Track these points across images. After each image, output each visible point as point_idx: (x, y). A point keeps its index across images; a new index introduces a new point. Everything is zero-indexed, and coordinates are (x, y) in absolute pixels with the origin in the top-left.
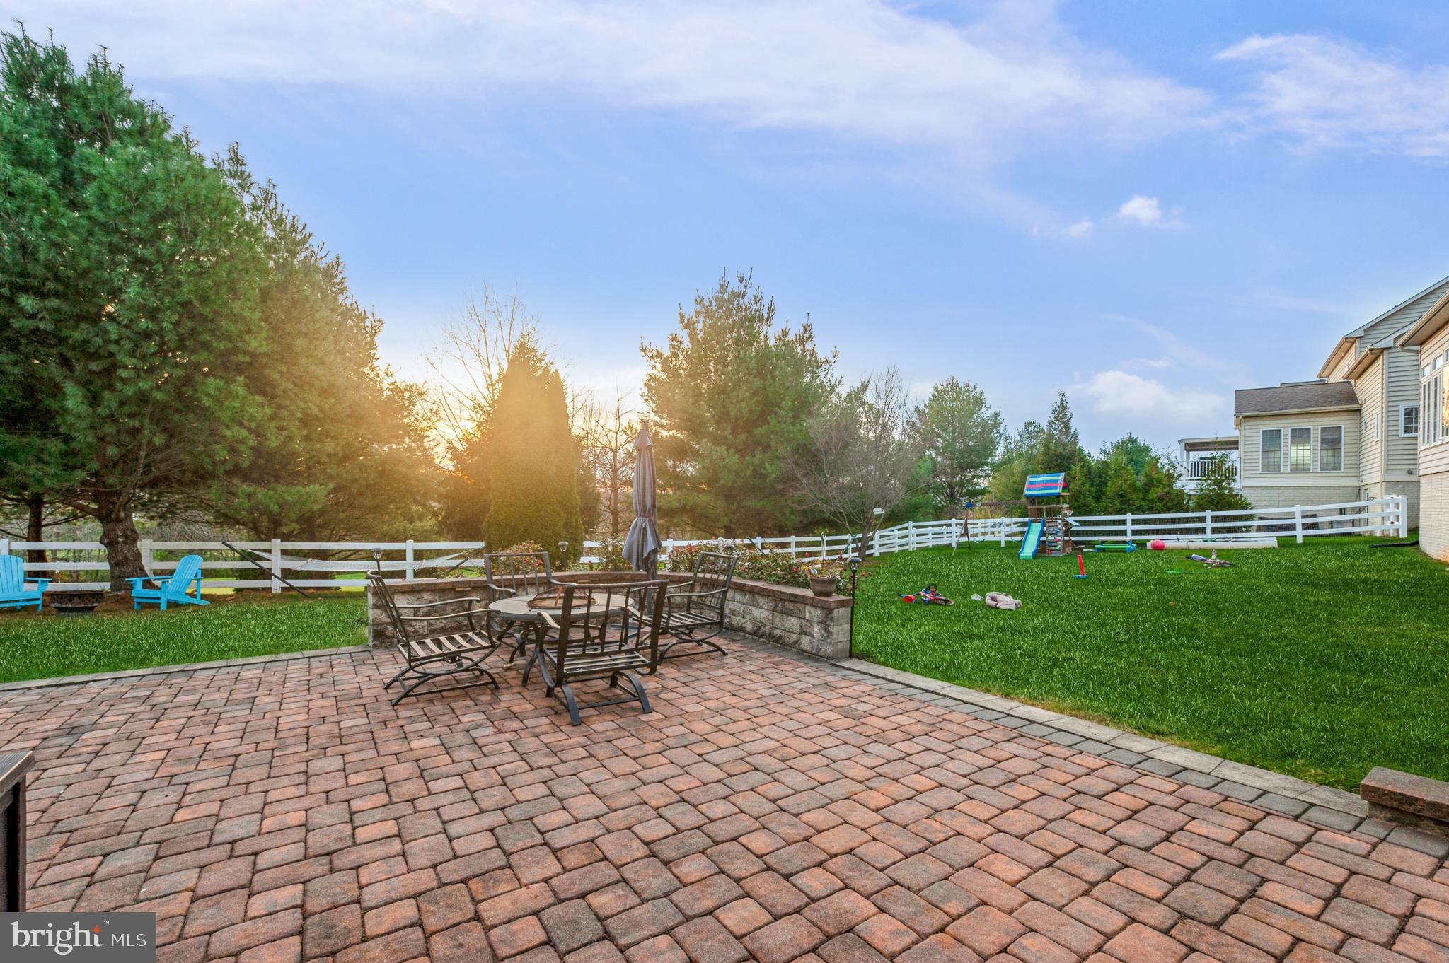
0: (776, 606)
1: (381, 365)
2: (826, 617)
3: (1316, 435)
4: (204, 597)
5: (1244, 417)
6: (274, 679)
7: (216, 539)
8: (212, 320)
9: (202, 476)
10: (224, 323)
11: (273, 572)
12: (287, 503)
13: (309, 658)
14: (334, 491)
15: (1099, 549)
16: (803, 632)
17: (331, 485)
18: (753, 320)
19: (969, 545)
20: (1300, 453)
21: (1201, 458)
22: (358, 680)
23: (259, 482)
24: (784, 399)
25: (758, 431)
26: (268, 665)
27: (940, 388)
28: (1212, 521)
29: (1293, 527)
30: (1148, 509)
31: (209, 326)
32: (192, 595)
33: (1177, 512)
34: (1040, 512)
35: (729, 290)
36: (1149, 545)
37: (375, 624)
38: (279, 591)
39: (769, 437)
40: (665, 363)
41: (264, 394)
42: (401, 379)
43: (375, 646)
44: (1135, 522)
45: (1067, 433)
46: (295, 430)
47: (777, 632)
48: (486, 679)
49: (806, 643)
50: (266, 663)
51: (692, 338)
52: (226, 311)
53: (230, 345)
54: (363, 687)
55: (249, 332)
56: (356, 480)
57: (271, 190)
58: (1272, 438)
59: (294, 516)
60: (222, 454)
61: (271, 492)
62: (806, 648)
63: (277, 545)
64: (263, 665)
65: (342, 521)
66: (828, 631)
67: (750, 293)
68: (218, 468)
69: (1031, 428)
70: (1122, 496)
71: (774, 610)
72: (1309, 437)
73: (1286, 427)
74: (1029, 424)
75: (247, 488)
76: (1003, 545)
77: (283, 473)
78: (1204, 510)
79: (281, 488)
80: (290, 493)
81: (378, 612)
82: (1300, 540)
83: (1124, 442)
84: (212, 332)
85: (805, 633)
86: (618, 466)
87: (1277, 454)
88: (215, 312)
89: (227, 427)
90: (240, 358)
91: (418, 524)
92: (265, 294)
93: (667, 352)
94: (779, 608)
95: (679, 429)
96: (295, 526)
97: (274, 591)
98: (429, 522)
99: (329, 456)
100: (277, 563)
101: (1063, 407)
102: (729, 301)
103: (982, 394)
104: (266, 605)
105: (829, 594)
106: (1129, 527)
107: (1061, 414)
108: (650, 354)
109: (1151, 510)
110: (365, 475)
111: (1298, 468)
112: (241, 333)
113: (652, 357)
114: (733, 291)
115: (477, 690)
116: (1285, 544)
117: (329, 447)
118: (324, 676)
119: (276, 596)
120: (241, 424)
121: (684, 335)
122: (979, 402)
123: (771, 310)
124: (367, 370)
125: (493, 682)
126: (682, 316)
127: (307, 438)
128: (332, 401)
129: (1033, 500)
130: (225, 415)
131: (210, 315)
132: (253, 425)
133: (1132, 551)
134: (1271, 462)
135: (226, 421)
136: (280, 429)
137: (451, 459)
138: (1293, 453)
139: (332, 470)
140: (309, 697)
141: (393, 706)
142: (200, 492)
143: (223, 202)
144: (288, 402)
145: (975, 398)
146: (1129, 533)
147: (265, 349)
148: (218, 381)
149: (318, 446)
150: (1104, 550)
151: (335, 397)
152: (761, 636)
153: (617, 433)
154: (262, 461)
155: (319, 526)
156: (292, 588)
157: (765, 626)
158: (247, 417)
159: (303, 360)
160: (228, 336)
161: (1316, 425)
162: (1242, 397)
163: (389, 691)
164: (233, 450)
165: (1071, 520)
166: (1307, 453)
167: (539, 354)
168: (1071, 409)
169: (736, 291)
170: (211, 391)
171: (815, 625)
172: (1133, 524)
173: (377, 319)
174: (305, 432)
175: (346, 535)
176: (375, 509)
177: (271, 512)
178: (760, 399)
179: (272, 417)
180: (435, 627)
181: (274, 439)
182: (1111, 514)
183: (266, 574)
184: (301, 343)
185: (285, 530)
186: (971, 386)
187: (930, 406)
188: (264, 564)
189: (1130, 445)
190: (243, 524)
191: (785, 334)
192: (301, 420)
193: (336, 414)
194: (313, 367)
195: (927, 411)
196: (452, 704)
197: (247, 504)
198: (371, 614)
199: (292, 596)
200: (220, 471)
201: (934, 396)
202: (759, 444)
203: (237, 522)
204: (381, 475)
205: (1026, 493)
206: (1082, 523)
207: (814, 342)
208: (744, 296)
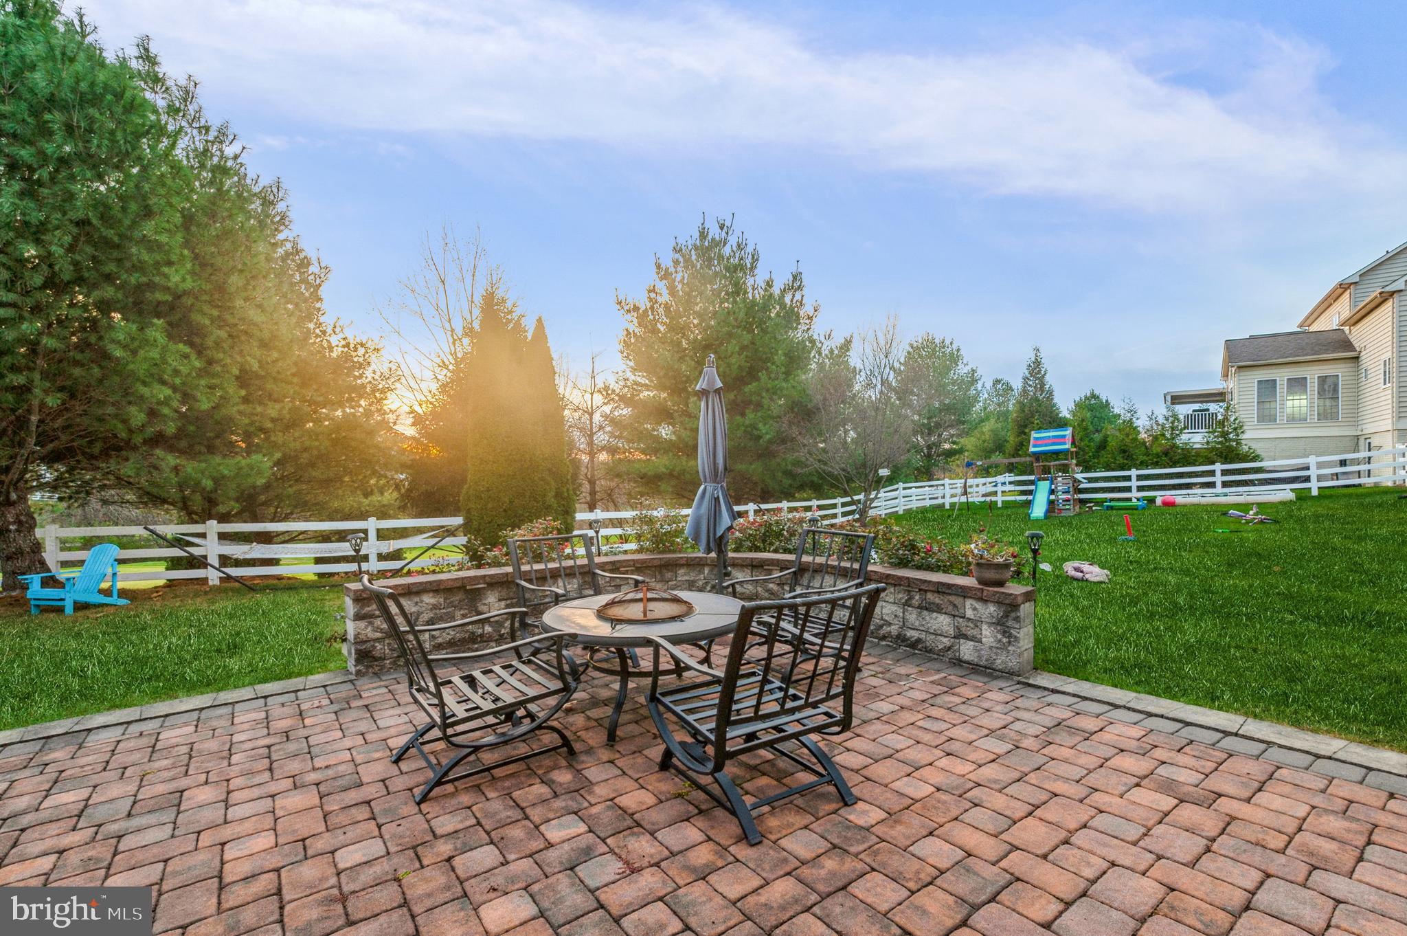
0: (911, 598)
1: (327, 320)
2: (1006, 616)
3: (1313, 385)
4: (123, 593)
5: (1239, 367)
6: (213, 745)
7: (135, 522)
8: (118, 247)
9: (115, 447)
10: (134, 250)
11: (209, 561)
12: (224, 477)
13: (265, 697)
14: (278, 463)
15: (1108, 507)
16: (960, 635)
17: (278, 455)
18: (738, 270)
19: (968, 506)
20: (1297, 403)
21: (1194, 411)
22: (348, 743)
23: (189, 453)
24: (777, 354)
25: (747, 389)
26: (204, 715)
27: (915, 345)
28: (1222, 475)
29: (1307, 479)
30: (1152, 464)
31: (115, 254)
32: (107, 593)
33: (1184, 466)
34: (1046, 470)
35: (710, 237)
36: (1159, 501)
37: (358, 641)
38: (217, 582)
39: (759, 395)
40: (642, 318)
41: (191, 344)
42: (352, 335)
43: (359, 674)
44: (1139, 478)
45: (1042, 389)
46: (231, 391)
47: (910, 633)
48: (549, 739)
49: (966, 650)
50: (201, 709)
51: (672, 291)
52: (137, 234)
53: (144, 279)
54: (359, 759)
55: (170, 263)
56: (306, 450)
57: (192, 88)
58: (1268, 388)
59: (233, 494)
60: (137, 416)
61: (204, 465)
62: (967, 657)
63: (213, 527)
64: (195, 715)
65: (289, 497)
66: (1010, 636)
67: (732, 241)
68: (134, 436)
69: (999, 386)
70: (1124, 451)
71: (907, 604)
72: (1306, 386)
73: (1281, 376)
74: (997, 382)
75: (172, 460)
76: (1000, 505)
77: (218, 442)
78: (1213, 463)
79: (218, 459)
80: (225, 466)
81: (362, 624)
82: (1315, 492)
83: (1086, 398)
84: (119, 261)
85: (966, 637)
86: (594, 430)
87: (1273, 405)
88: (121, 236)
89: (145, 384)
90: (159, 296)
91: (375, 498)
92: (188, 220)
93: (644, 304)
94: (915, 602)
95: (662, 387)
96: (236, 507)
97: (211, 583)
98: (390, 496)
99: (273, 420)
100: (212, 549)
101: (1037, 363)
102: (708, 249)
103: (958, 350)
104: (202, 603)
105: (1001, 584)
106: (1134, 483)
107: (1036, 370)
108: (626, 308)
109: (1156, 465)
110: (317, 443)
111: (1293, 420)
112: (157, 265)
113: (629, 311)
114: (713, 239)
115: (547, 761)
116: (1303, 496)
117: (273, 410)
118: (292, 735)
119: (215, 589)
120: (163, 382)
121: (662, 286)
122: (955, 358)
123: (755, 259)
124: (311, 326)
125: (566, 743)
126: (659, 267)
127: (246, 400)
128: (275, 355)
129: (1038, 456)
130: (139, 367)
131: (116, 239)
132: (178, 381)
133: (1144, 508)
134: (1267, 412)
135: (142, 377)
136: (212, 387)
137: (413, 424)
138: (1289, 403)
139: (279, 438)
140: (273, 788)
141: (419, 804)
142: (113, 465)
143: (128, 94)
144: (221, 356)
145: (951, 354)
146: (1134, 489)
147: (189, 284)
148: (130, 325)
149: (259, 409)
150: (1112, 508)
151: (280, 351)
152: (884, 638)
153: (592, 394)
154: (192, 428)
155: (263, 504)
156: (229, 578)
157: (890, 624)
158: (169, 371)
159: (239, 303)
160: (139, 267)
161: (1313, 374)
162: (1232, 348)
163: (404, 766)
164: (152, 414)
165: (1079, 476)
166: (1304, 403)
167: (509, 304)
168: (1046, 364)
169: (717, 238)
170: (121, 337)
171: (984, 627)
172: (1138, 480)
173: (323, 266)
174: (243, 393)
175: (292, 513)
176: (326, 483)
177: (204, 489)
178: (749, 354)
179: (202, 373)
180: (440, 640)
181: (204, 399)
182: (1113, 470)
183: (200, 562)
184: (235, 281)
185: (222, 509)
186: (947, 342)
187: (905, 364)
188: (196, 551)
189: (1093, 401)
190: (172, 504)
191: (769, 284)
192: (237, 378)
193: (278, 372)
194: (251, 313)
195: (902, 368)
196: (516, 794)
197: (175, 480)
198: (351, 628)
199: (232, 590)
200: (138, 439)
201: (909, 353)
202: (750, 402)
203: (164, 501)
204: (335, 442)
205: (1032, 449)
206: (1090, 480)
207: (804, 293)
208: (725, 244)
